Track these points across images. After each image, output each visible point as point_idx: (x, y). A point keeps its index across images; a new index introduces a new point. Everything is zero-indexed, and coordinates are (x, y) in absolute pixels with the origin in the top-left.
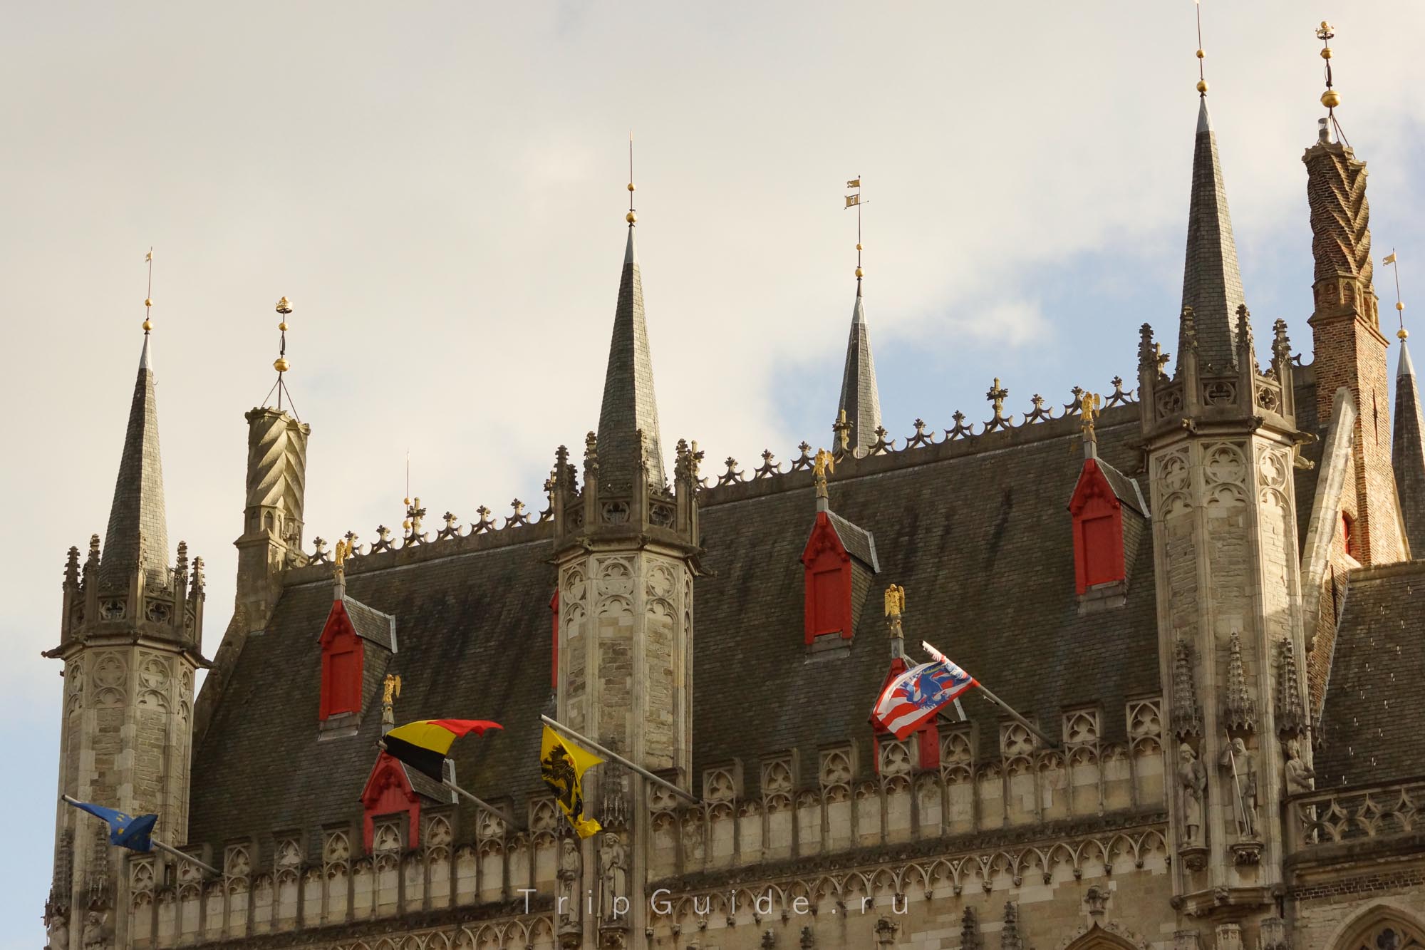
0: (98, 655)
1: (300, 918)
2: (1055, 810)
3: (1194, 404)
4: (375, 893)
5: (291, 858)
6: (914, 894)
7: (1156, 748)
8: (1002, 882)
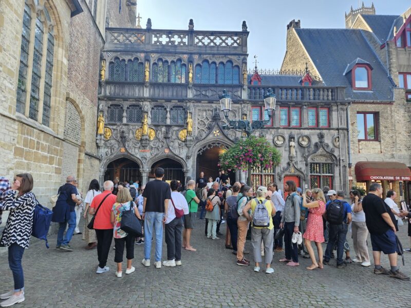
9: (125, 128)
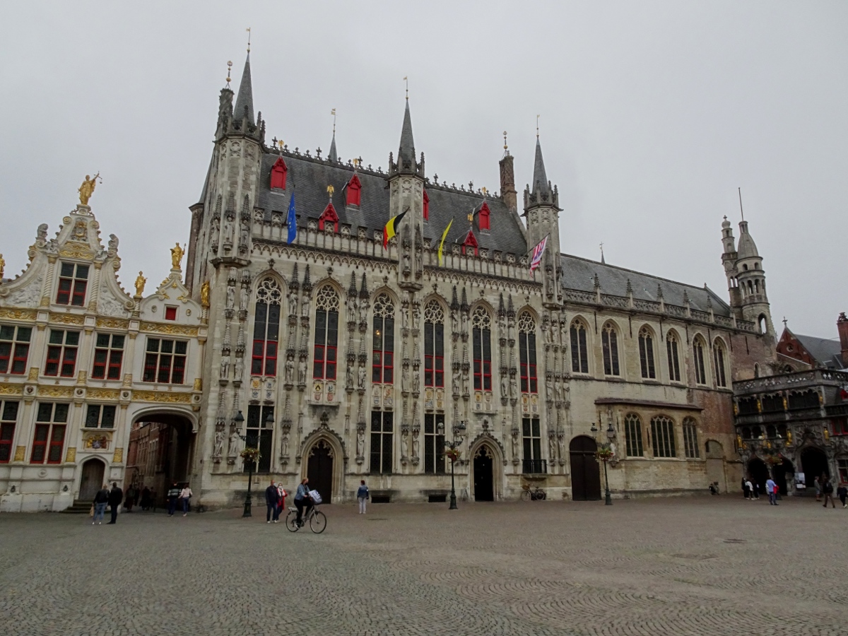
0: (246, 142)
1: (316, 244)
2: (518, 277)
3: (539, 201)
4: (341, 244)
5: (312, 226)
6: (488, 286)
7: (539, 270)
8: (507, 289)
9: (753, 443)
